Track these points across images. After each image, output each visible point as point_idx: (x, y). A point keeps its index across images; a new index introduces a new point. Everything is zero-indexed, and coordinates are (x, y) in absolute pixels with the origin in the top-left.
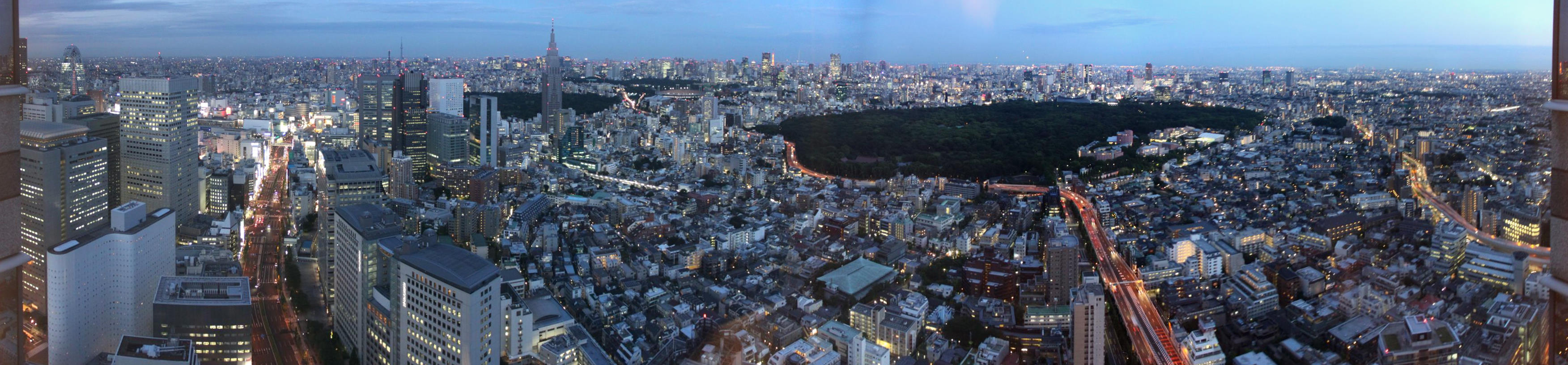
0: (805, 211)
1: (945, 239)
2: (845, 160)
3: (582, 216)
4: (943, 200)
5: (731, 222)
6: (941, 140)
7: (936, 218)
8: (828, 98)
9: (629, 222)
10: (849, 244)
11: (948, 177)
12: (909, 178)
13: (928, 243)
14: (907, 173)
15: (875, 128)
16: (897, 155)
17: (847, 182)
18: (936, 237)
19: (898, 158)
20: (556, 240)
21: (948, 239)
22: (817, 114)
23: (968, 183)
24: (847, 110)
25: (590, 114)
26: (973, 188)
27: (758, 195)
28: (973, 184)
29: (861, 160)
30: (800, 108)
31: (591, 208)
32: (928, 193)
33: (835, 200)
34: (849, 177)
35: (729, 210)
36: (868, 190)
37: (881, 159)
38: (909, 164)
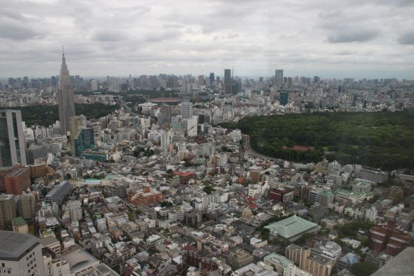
0: (255, 183)
1: (357, 209)
2: (285, 147)
3: (97, 193)
4: (358, 182)
5: (204, 190)
6: (359, 137)
7: (352, 194)
8: (273, 103)
9: (132, 193)
10: (287, 206)
11: (363, 165)
12: (333, 163)
13: (344, 210)
14: (331, 159)
15: (308, 125)
16: (324, 145)
17: (286, 164)
18: (350, 206)
19: (325, 148)
20: (80, 212)
21: (360, 210)
22: (265, 114)
23: (378, 171)
24: (288, 112)
25: (97, 118)
26: (382, 175)
27: (223, 171)
28: (383, 173)
29: (297, 148)
30: (253, 110)
31: (104, 187)
32: (346, 176)
33: (277, 176)
34: (288, 160)
35: (203, 182)
36: (301, 170)
37: (312, 148)
38: (333, 152)
